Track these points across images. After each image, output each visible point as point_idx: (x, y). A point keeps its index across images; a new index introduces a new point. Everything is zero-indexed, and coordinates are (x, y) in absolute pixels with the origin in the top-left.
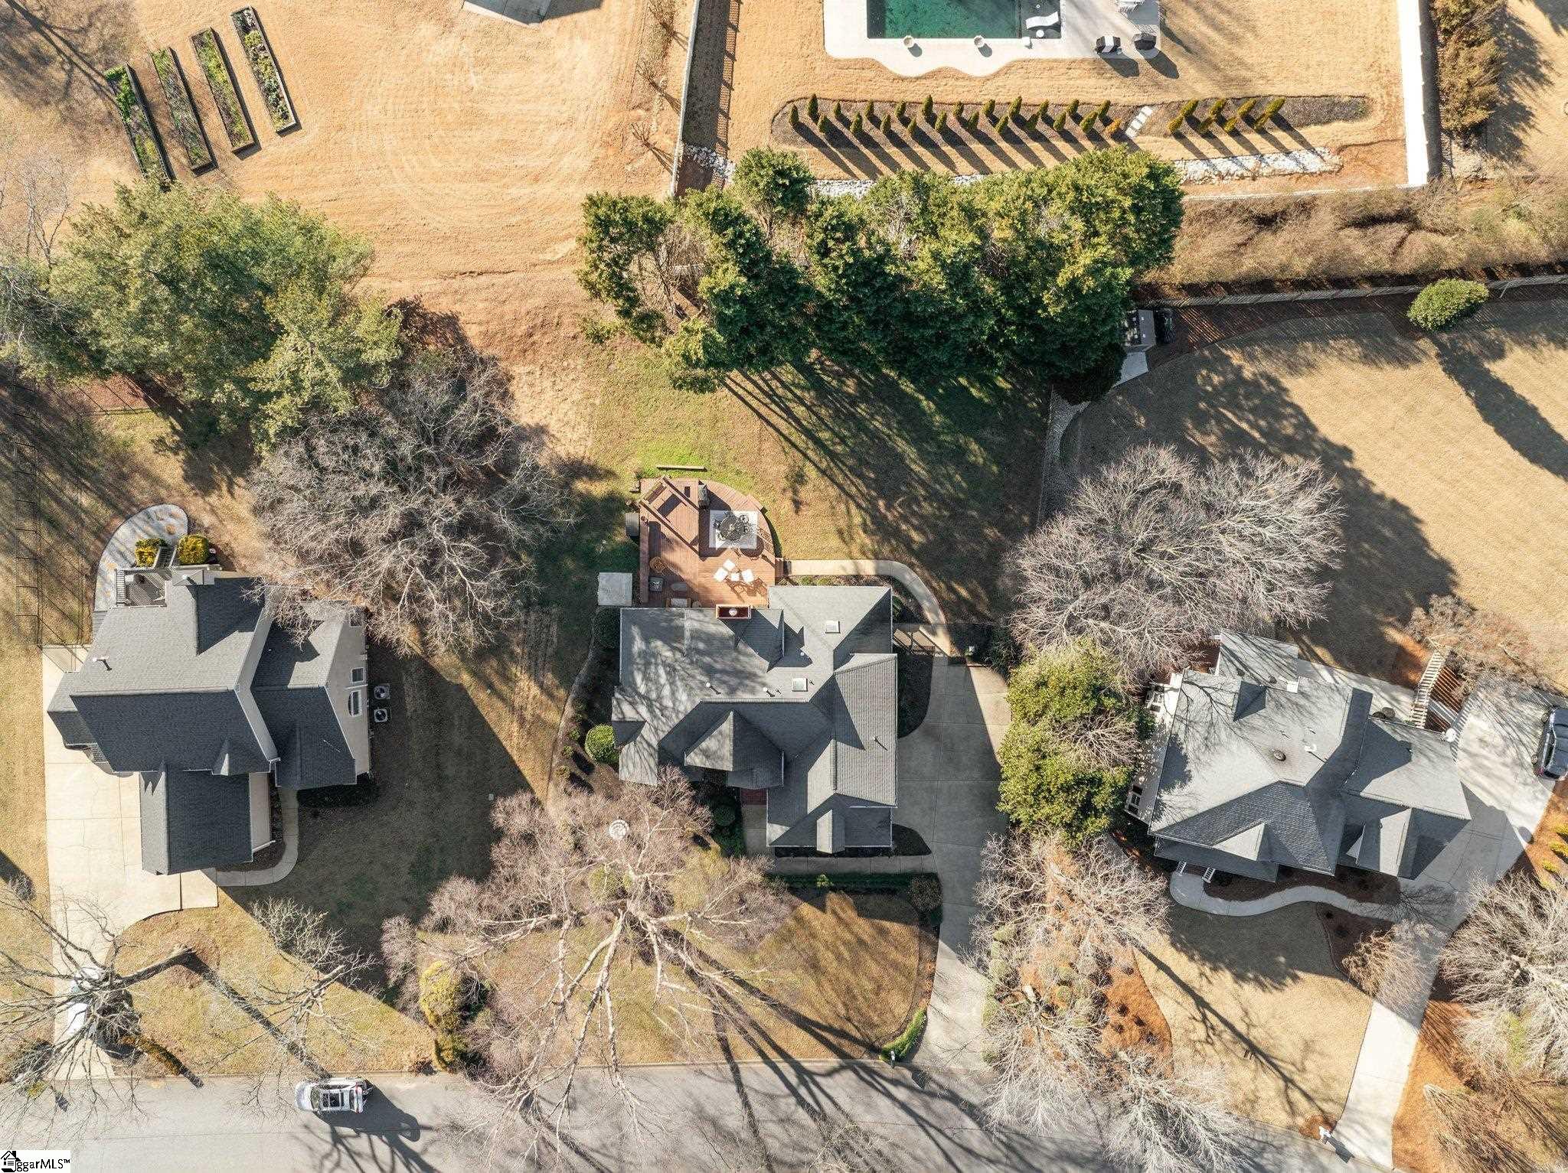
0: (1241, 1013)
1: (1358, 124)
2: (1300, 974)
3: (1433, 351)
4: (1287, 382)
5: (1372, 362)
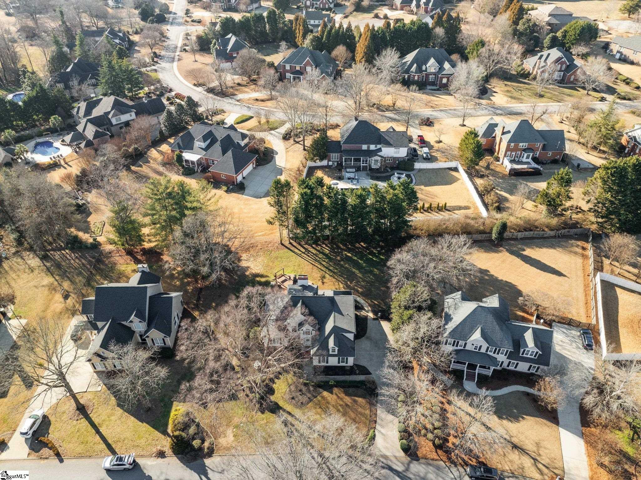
0: (506, 432)
1: (468, 210)
2: (525, 416)
3: (505, 250)
5: (488, 252)
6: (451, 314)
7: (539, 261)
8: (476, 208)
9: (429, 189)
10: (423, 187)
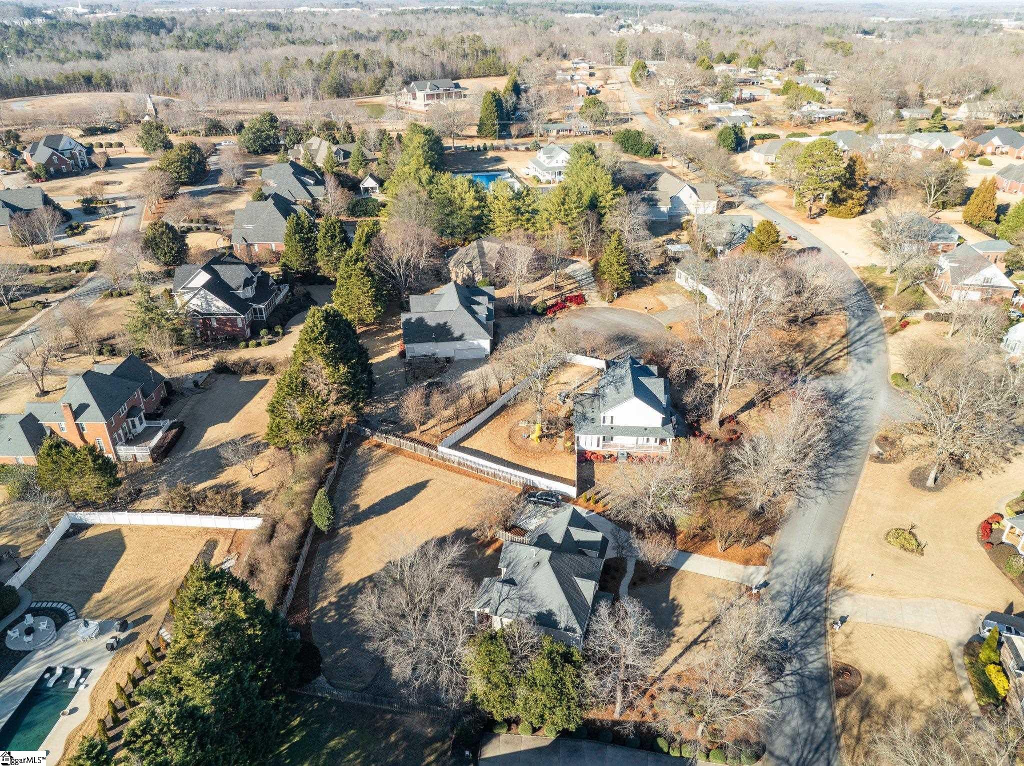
0: (697, 625)
1: (220, 545)
2: (671, 597)
3: (347, 528)
4: (344, 583)
5: (345, 550)
6: (538, 610)
7: (387, 497)
8: (220, 531)
9: (109, 588)
10: (98, 596)
